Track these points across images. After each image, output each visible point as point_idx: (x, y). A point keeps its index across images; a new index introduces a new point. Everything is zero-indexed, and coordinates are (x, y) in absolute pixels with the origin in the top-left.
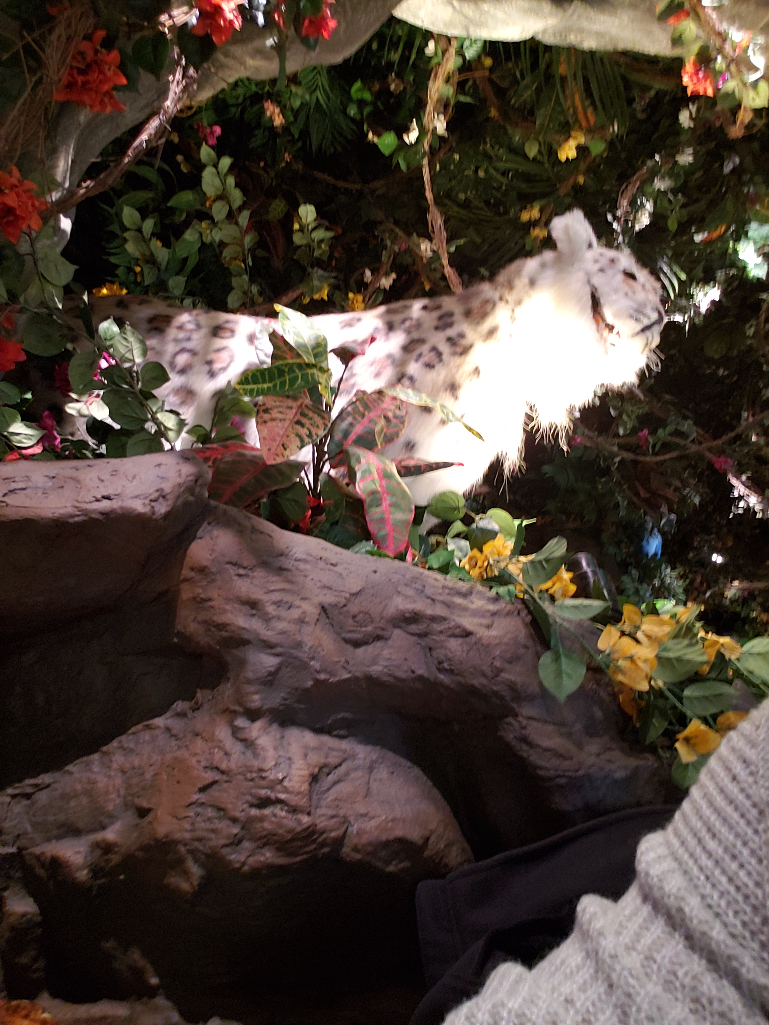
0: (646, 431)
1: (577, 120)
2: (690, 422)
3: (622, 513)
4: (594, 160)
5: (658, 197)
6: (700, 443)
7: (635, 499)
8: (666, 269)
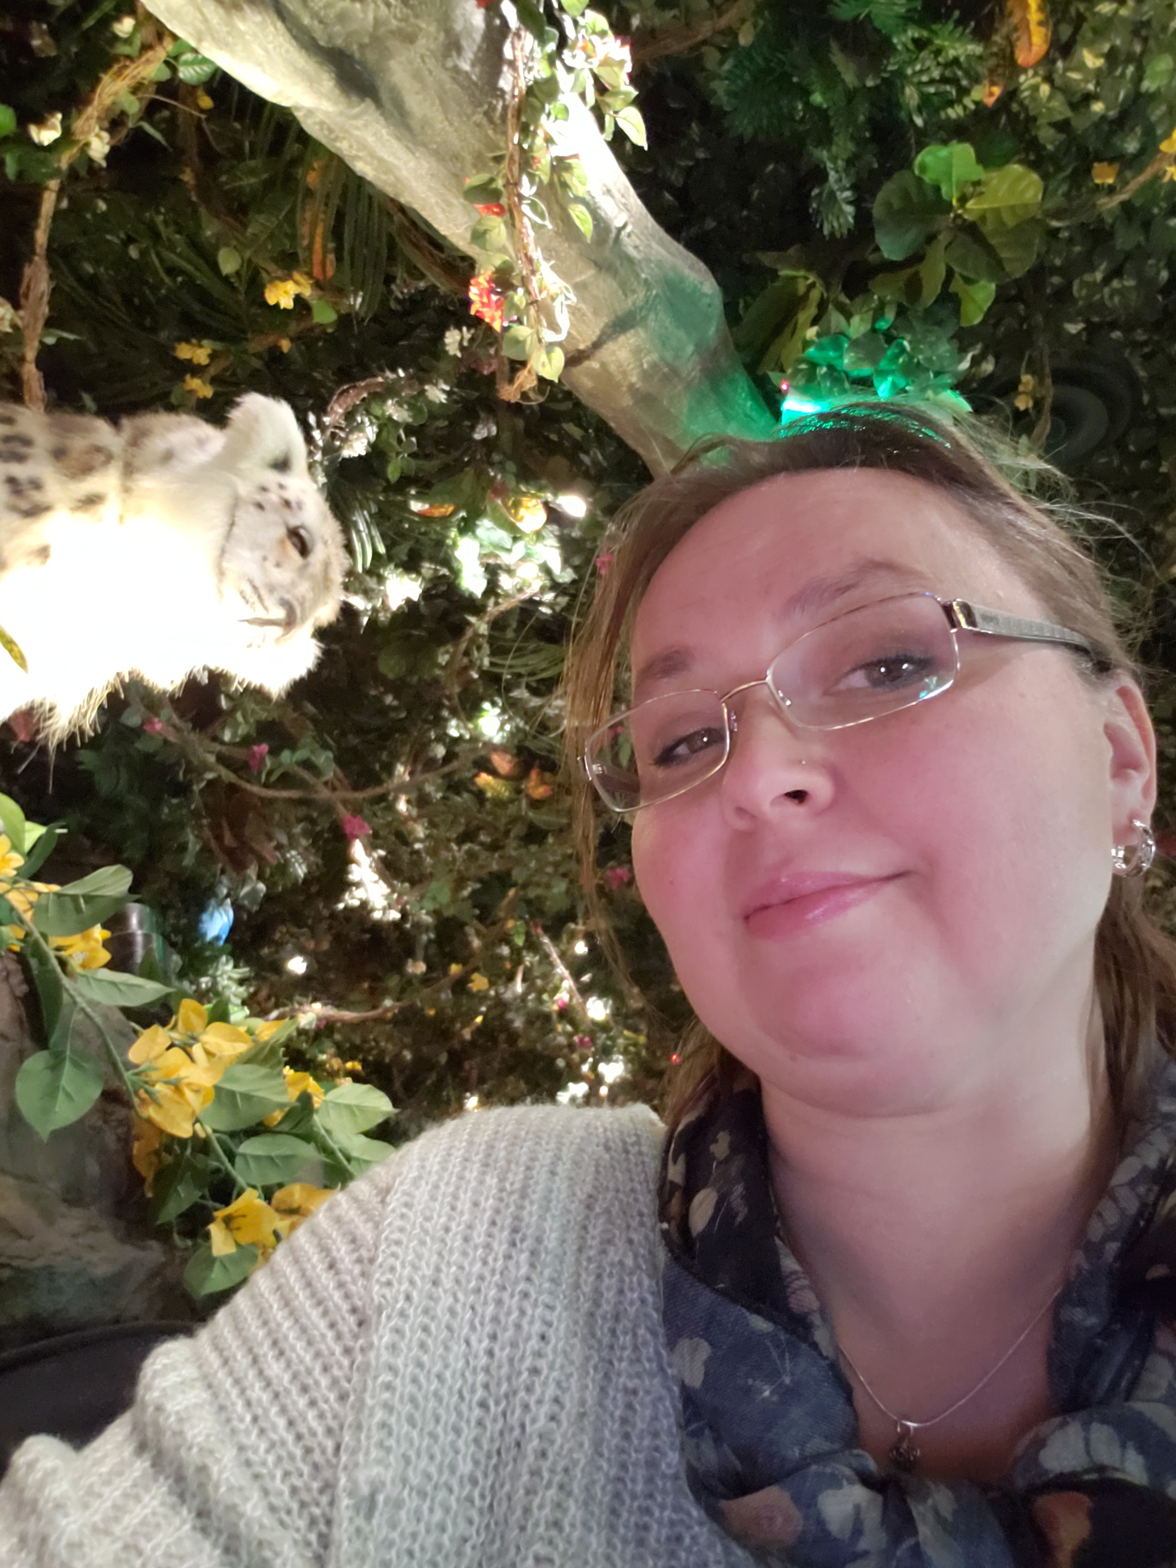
0: (265, 747)
1: (309, 261)
2: (331, 755)
3: (188, 860)
4: (311, 329)
5: (386, 424)
6: (334, 789)
7: (213, 844)
8: (362, 526)
